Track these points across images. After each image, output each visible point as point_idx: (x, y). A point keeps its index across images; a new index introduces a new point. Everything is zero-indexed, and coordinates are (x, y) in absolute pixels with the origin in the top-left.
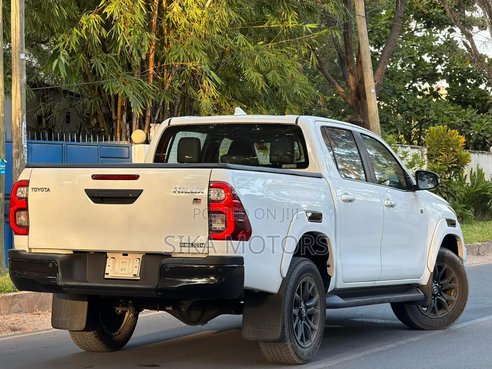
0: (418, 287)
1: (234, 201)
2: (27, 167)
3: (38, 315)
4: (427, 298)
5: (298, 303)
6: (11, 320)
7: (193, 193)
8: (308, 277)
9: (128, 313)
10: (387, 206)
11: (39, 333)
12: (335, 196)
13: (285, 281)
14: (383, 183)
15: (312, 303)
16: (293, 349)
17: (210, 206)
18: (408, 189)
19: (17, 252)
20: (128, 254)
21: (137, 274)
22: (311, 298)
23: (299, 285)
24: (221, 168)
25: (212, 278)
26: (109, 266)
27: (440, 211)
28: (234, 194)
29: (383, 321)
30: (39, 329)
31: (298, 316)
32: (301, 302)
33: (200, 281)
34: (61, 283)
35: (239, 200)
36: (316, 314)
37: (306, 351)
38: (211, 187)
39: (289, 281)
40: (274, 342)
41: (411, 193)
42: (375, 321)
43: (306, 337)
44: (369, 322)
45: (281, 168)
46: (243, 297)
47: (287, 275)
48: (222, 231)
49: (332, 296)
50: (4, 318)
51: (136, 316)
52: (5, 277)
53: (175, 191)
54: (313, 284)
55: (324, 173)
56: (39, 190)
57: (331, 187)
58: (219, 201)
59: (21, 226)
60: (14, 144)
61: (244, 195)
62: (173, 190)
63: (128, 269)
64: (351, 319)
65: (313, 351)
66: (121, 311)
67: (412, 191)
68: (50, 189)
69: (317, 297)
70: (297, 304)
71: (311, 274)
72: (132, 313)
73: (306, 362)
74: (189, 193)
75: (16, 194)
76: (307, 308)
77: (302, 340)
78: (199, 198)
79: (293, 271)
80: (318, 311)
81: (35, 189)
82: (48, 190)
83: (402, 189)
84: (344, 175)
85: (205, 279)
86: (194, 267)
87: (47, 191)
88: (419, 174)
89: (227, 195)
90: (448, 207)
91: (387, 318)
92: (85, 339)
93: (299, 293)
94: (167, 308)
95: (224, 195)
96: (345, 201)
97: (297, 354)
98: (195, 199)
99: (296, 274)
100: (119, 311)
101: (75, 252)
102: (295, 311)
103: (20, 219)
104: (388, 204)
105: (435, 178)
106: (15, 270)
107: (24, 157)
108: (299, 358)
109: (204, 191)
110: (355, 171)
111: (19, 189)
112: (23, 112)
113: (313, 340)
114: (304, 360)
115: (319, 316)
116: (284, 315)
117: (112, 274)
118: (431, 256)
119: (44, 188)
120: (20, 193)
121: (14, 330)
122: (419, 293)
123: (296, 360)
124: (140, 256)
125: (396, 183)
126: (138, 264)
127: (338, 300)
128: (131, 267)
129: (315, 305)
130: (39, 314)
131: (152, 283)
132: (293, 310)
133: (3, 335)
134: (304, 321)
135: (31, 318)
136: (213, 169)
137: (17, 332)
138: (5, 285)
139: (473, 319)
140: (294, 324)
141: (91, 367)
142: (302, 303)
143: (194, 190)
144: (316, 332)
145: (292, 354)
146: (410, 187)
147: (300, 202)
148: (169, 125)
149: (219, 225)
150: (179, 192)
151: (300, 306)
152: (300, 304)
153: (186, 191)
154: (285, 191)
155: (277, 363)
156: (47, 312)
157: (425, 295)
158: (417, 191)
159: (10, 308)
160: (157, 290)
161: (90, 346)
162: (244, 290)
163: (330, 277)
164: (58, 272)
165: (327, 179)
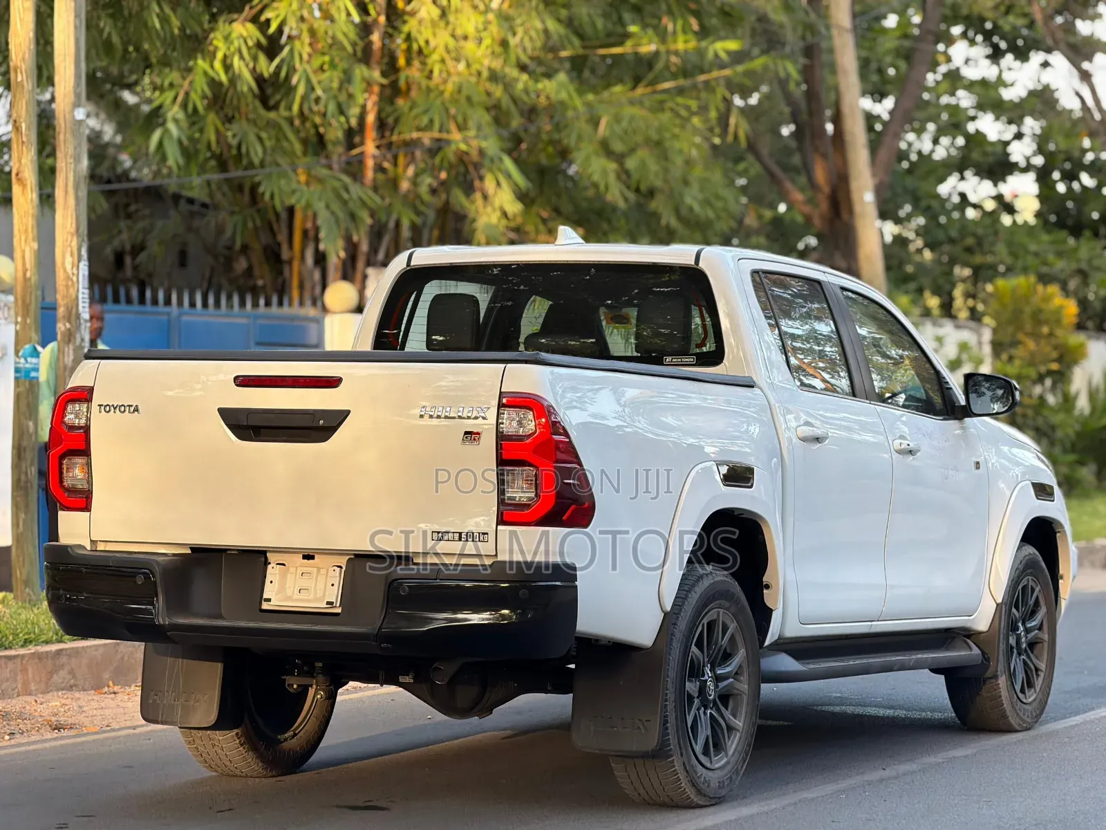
0: (969, 637)
1: (556, 437)
2: (88, 357)
3: (113, 695)
4: (986, 661)
5: (699, 669)
6: (52, 706)
7: (464, 418)
8: (721, 611)
9: (314, 690)
10: (899, 452)
11: (113, 734)
12: (783, 427)
13: (669, 619)
14: (890, 401)
15: (728, 669)
16: (687, 772)
17: (501, 448)
18: (948, 415)
19: (65, 548)
20: (316, 556)
21: (334, 601)
22: (727, 657)
23: (700, 629)
24: (526, 362)
25: (506, 612)
26: (271, 582)
27: (1018, 464)
28: (555, 422)
29: (890, 712)
30: (115, 725)
31: (698, 697)
32: (704, 666)
33: (476, 618)
34: (162, 619)
35: (566, 434)
36: (737, 695)
37: (714, 778)
38: (505, 406)
39: (677, 618)
40: (643, 757)
41: (953, 424)
42: (872, 711)
43: (715, 746)
44: (858, 715)
45: (662, 364)
46: (574, 653)
47: (674, 605)
48: (529, 505)
49: (774, 655)
50: (36, 701)
51: (332, 697)
52: (38, 609)
53: (422, 413)
54: (732, 626)
55: (760, 377)
56: (115, 408)
57: (773, 407)
58: (519, 438)
59: (73, 491)
60: (61, 311)
61: (578, 424)
62: (417, 412)
63: (315, 590)
64: (819, 708)
65: (731, 778)
66: (298, 686)
67: (955, 419)
68: (140, 408)
69: (740, 656)
70: (695, 671)
71: (727, 604)
72: (323, 690)
73: (715, 801)
74: (454, 418)
75: (63, 418)
76: (718, 679)
77: (706, 752)
78: (475, 431)
79: (686, 595)
80: (743, 686)
81: (107, 408)
82: (136, 410)
83: (934, 415)
84: (800, 380)
85: (488, 613)
86: (464, 587)
87: (134, 411)
88: (971, 380)
89: (540, 424)
90: (1038, 456)
91: (899, 705)
92: (216, 748)
93: (699, 645)
94: (401, 679)
95: (533, 423)
96: (804, 439)
97: (694, 784)
98: (466, 433)
99: (694, 602)
100: (293, 685)
101: (196, 550)
102: (692, 687)
103: (71, 475)
104: (903, 447)
105: (1009, 389)
106: (58, 589)
107: (83, 340)
108: (699, 792)
109: (488, 415)
110: (823, 371)
111: (70, 407)
112: (80, 239)
113: (731, 753)
114: (710, 798)
115: (745, 698)
116: (666, 694)
117: (280, 601)
118: (997, 566)
119: (126, 404)
120: (72, 416)
121: (58, 728)
122: (971, 649)
123: (692, 796)
124: (343, 561)
125: (918, 400)
126: (338, 578)
127: (787, 663)
128: (321, 585)
129: (736, 673)
130: (115, 693)
131: (369, 622)
132: (687, 684)
133: (33, 738)
134: (711, 709)
135: (98, 701)
136: (509, 365)
137: (64, 733)
138: (39, 627)
139: (1093, 709)
140: (689, 715)
141: (230, 810)
142: (707, 670)
143: (466, 411)
144: (738, 735)
145: (683, 785)
146: (951, 410)
147: (704, 442)
148: (408, 264)
149: (521, 492)
150: (431, 417)
151: (703, 676)
152: (703, 671)
153: (447, 414)
154: (670, 418)
155: (649, 804)
156: (133, 688)
157: (983, 653)
158: (966, 419)
159: (49, 680)
160: (379, 637)
161: (228, 763)
162: (577, 638)
163: (769, 612)
164: (157, 596)
165: (765, 391)
